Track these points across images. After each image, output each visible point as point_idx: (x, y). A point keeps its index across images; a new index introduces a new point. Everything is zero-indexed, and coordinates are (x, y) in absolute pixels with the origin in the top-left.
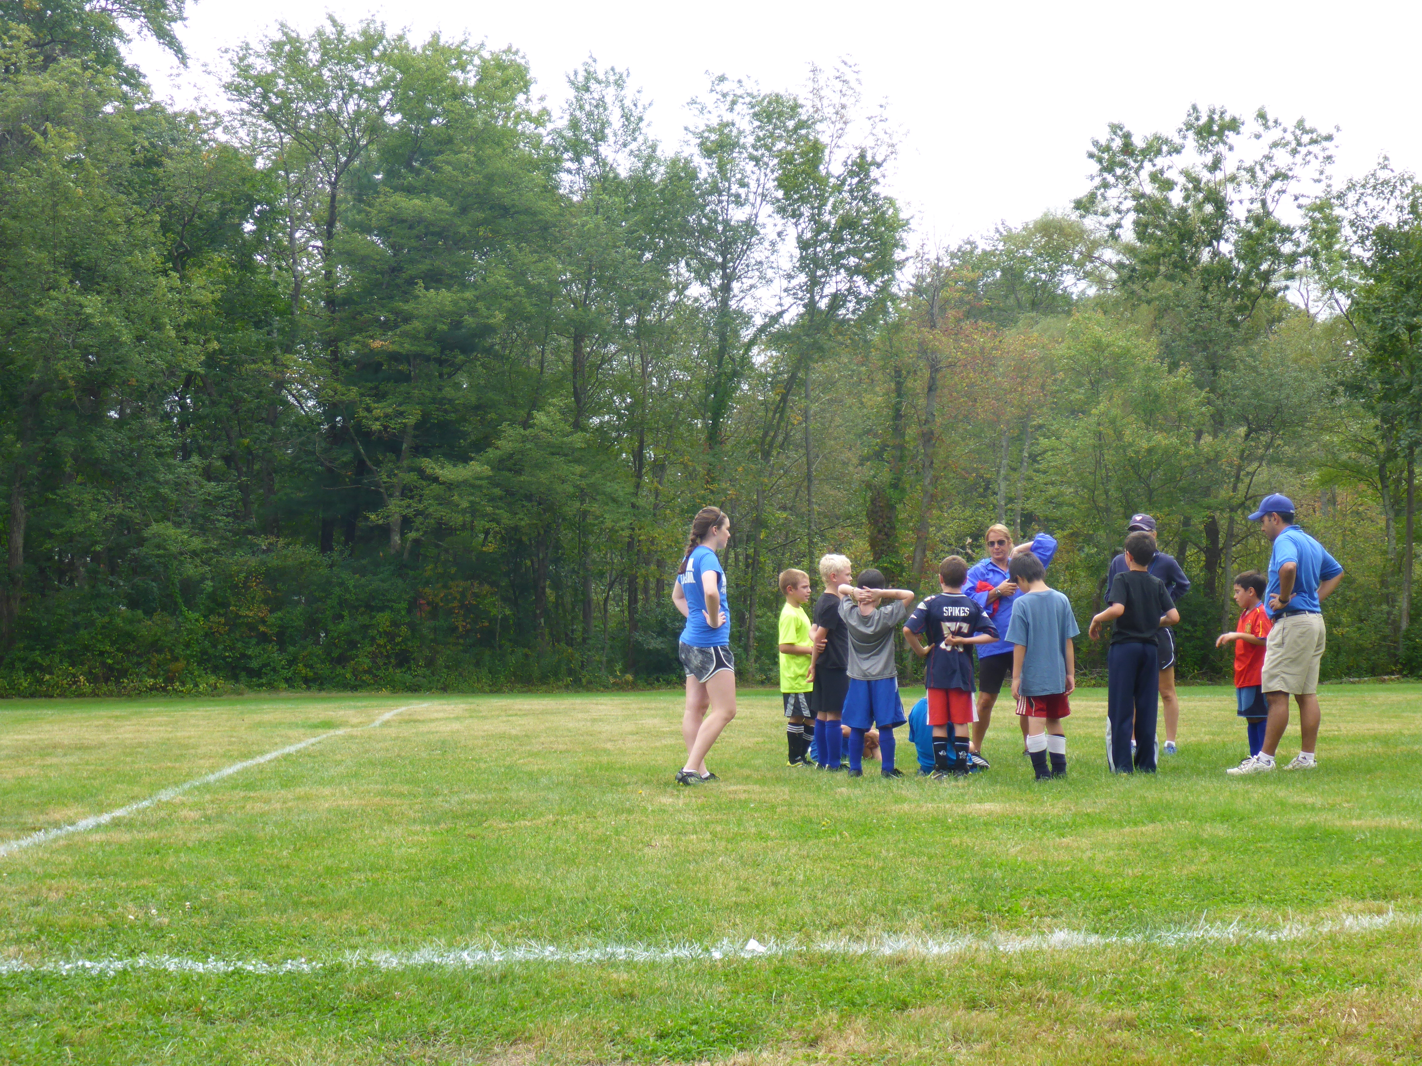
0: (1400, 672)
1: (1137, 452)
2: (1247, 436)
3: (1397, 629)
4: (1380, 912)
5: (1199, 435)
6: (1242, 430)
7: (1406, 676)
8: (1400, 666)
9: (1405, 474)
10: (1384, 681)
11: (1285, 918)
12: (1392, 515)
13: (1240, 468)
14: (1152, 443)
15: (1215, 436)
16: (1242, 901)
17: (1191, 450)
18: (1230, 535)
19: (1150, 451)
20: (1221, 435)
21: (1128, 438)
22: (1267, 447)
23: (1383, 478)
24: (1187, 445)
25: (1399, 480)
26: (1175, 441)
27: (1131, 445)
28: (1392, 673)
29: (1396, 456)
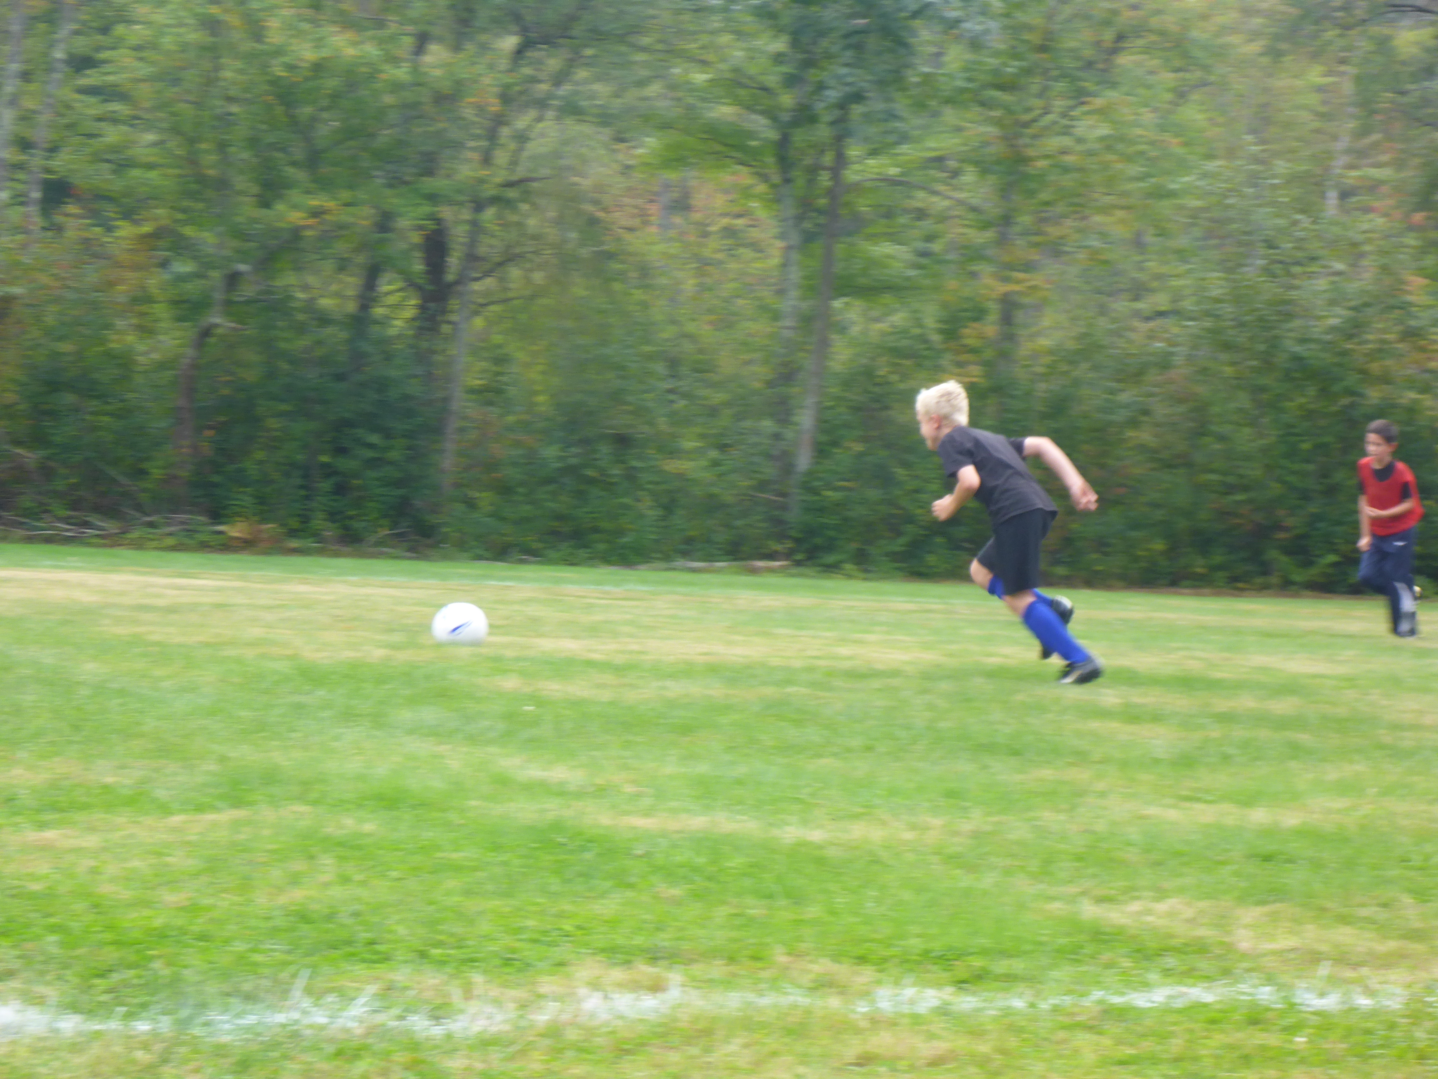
0: (787, 555)
1: (291, 68)
2: (519, 52)
3: (788, 469)
4: (657, 987)
5: (422, 41)
6: (510, 42)
7: (798, 563)
8: (789, 544)
9: (828, 159)
10: (754, 571)
11: (468, 994)
12: (795, 238)
13: (500, 120)
14: (325, 53)
15: (457, 48)
16: (386, 958)
17: (401, 73)
18: (472, 258)
19: (318, 68)
20: (470, 47)
21: (275, 37)
22: (558, 80)
23: (785, 163)
24: (394, 60)
25: (813, 170)
26: (371, 50)
27: (279, 52)
28: (771, 556)
29: (813, 119)
